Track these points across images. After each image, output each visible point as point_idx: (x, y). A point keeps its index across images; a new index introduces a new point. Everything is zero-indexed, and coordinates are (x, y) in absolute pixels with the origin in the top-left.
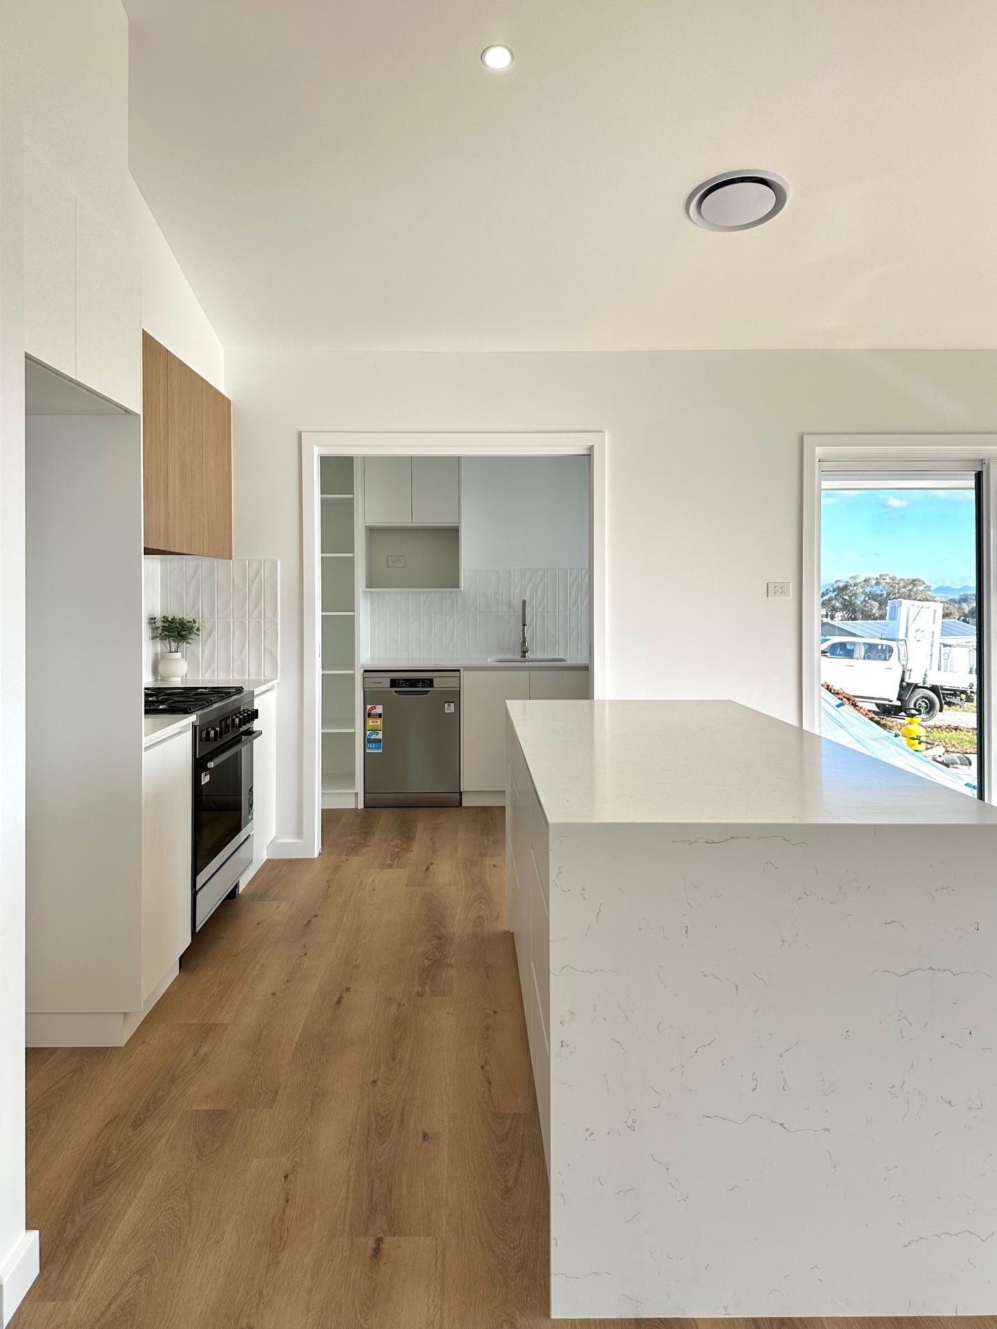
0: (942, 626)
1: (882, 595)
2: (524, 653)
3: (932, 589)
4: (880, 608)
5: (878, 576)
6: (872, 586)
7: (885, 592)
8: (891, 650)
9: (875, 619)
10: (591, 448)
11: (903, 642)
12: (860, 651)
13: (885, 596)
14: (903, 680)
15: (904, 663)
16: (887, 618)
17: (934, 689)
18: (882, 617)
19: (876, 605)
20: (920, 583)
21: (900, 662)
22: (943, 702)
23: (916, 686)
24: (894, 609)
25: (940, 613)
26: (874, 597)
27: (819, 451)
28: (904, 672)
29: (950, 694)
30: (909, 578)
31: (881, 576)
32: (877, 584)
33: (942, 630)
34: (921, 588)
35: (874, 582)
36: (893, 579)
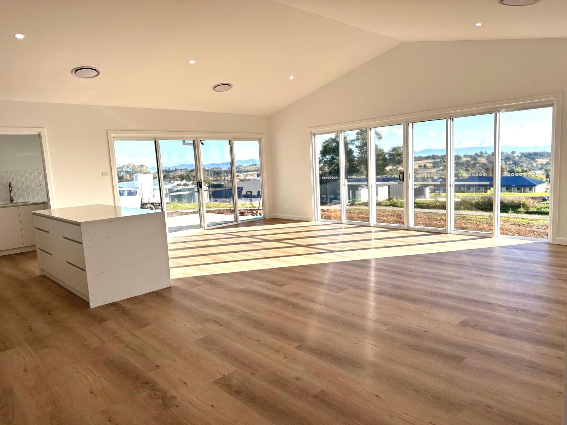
0: (153, 182)
1: (130, 172)
2: (12, 201)
3: (149, 168)
4: (130, 177)
5: (128, 164)
6: (126, 168)
7: (131, 170)
8: (136, 192)
9: (129, 181)
10: (40, 133)
11: (140, 189)
12: (126, 193)
13: (131, 172)
14: (142, 202)
15: (142, 196)
16: (134, 180)
17: (152, 204)
18: (132, 180)
19: (128, 175)
20: (144, 166)
21: (140, 195)
22: (156, 208)
23: (146, 204)
24: (136, 177)
25: (152, 178)
26: (127, 172)
27: (113, 135)
28: (142, 199)
29: (158, 205)
30: (140, 164)
31: (129, 164)
32: (128, 167)
33: (153, 184)
34: (145, 168)
35: (126, 167)
36: (133, 165)
